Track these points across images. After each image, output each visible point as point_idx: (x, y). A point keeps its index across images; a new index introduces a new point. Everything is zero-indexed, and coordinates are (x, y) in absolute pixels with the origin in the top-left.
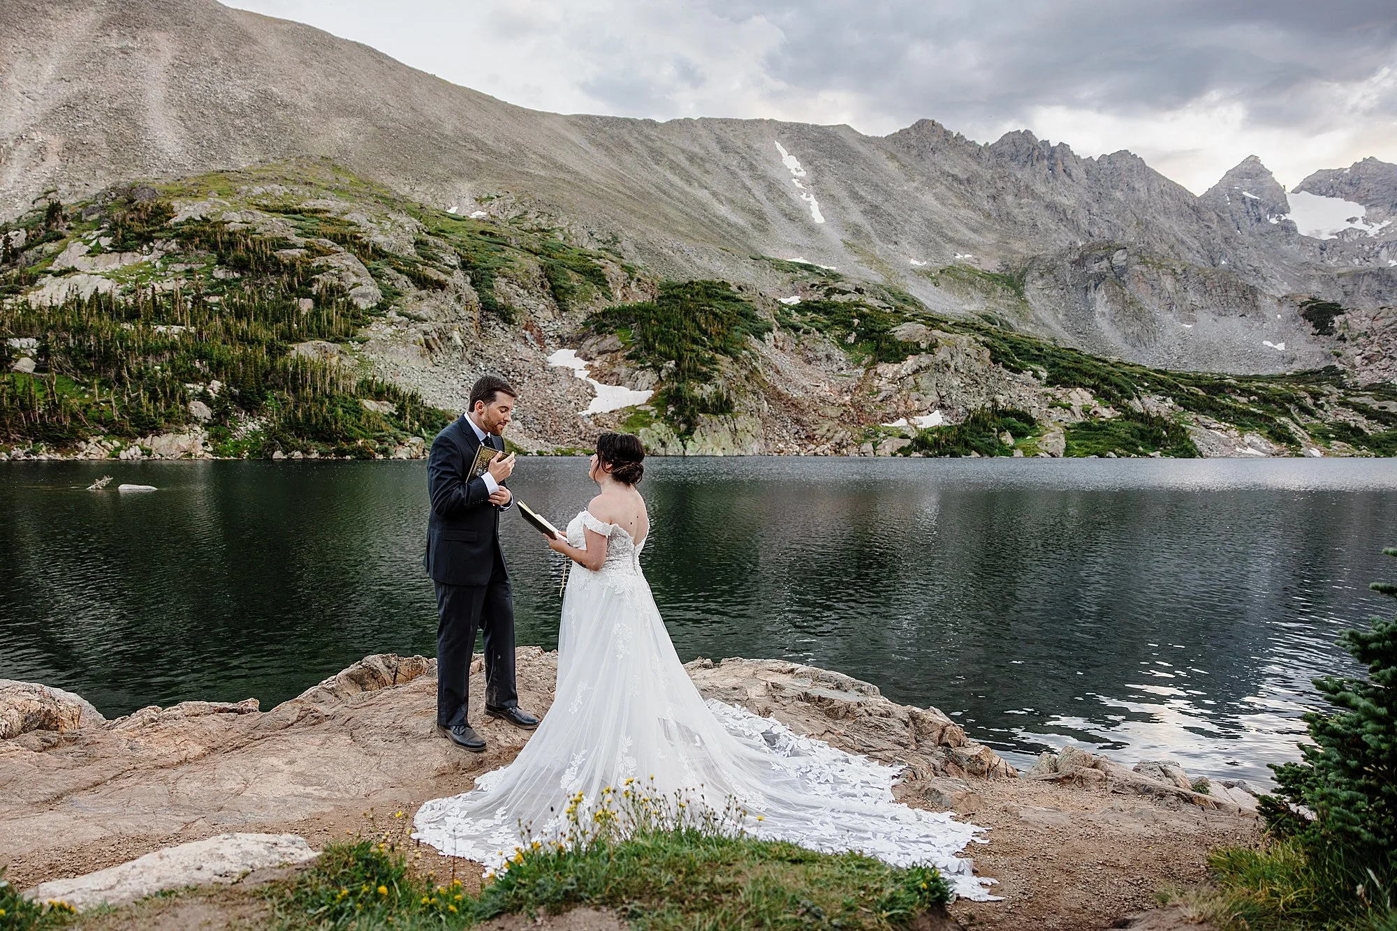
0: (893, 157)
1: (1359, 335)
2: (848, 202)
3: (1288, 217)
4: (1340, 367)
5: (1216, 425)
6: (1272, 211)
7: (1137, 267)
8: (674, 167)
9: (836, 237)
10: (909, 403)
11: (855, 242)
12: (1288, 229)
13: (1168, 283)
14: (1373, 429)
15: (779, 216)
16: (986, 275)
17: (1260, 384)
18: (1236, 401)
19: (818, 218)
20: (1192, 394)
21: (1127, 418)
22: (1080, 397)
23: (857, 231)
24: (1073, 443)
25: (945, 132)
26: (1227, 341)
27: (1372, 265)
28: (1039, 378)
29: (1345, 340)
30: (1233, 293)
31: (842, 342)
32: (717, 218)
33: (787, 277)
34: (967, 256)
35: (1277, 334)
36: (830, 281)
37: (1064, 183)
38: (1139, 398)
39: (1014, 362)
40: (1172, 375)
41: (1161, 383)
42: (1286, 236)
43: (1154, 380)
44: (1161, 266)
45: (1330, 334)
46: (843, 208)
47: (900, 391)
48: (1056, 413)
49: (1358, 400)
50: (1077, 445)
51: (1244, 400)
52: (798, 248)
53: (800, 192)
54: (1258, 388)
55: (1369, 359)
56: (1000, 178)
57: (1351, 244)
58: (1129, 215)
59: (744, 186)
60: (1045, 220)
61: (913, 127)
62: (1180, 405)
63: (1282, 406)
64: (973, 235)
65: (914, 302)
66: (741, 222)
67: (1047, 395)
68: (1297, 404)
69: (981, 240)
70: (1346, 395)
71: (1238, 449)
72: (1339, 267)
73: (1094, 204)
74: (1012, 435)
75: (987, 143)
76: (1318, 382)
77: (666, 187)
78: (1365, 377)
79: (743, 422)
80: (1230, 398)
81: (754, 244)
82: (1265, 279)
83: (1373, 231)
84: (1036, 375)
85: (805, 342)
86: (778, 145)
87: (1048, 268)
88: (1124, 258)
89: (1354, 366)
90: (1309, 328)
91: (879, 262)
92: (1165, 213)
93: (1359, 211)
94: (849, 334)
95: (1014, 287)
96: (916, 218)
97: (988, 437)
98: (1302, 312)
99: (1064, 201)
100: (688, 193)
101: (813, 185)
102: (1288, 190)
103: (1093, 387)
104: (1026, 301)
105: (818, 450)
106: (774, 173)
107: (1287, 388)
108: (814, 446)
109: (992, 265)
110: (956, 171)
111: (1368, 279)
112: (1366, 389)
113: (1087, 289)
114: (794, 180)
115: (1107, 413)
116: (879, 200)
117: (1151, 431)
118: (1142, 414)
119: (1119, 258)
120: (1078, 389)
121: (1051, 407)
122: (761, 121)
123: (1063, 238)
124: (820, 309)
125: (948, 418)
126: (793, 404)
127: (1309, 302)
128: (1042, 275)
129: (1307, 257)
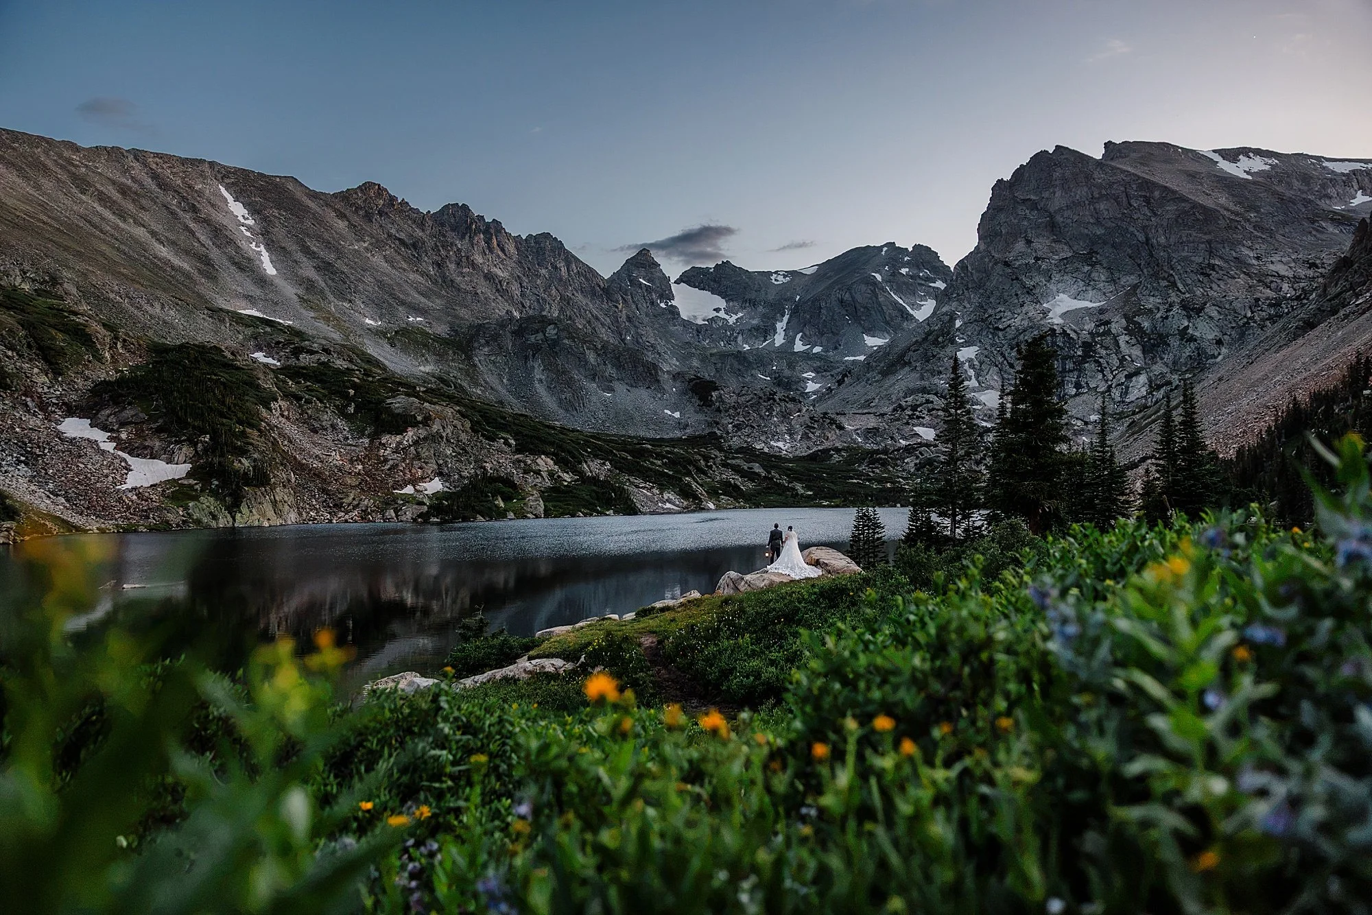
0: (342, 216)
1: (730, 408)
2: (299, 256)
3: (673, 303)
4: (719, 433)
5: (643, 485)
6: (661, 297)
7: (566, 341)
8: (102, 198)
9: (290, 291)
10: (414, 471)
11: (311, 297)
12: (673, 311)
13: (591, 357)
14: (746, 486)
15: (227, 264)
16: (437, 338)
17: (668, 449)
18: (652, 463)
19: (270, 270)
20: (623, 458)
21: (584, 482)
22: (545, 463)
23: (310, 286)
24: (550, 505)
25: (390, 196)
26: (638, 409)
27: (731, 348)
28: (510, 445)
29: (720, 411)
30: (641, 369)
31: (342, 413)
32: (159, 260)
33: (249, 331)
34: (418, 319)
35: (675, 404)
36: (297, 339)
37: (498, 256)
38: (586, 462)
39: (487, 430)
40: (605, 441)
41: (600, 448)
42: (673, 319)
43: (595, 447)
44: (585, 342)
45: (710, 406)
46: (296, 262)
47: (404, 460)
48: (530, 478)
49: (734, 462)
50: (555, 507)
51: (659, 462)
52: (251, 300)
53: (249, 241)
54: (668, 452)
55: (738, 427)
56: (443, 246)
57: (718, 329)
58: (554, 292)
59: (187, 228)
60: (484, 288)
61: (359, 187)
62: (616, 468)
63: (685, 467)
64: (423, 300)
65: (378, 364)
66: (186, 266)
67: (520, 461)
68: (694, 466)
69: (431, 304)
70: (727, 458)
71: (660, 504)
72: (710, 348)
73: (524, 278)
74: (503, 500)
75: (429, 212)
76: (705, 445)
77: (96, 220)
78: (736, 442)
79: (280, 493)
80: (649, 461)
81: (202, 290)
82: (659, 354)
83: (732, 320)
84: (507, 443)
85: (309, 412)
86: (223, 189)
87: (492, 336)
88: (555, 332)
89: (728, 433)
90: (697, 402)
91: (335, 319)
92: (582, 292)
93: (722, 303)
94: (349, 405)
95: (463, 352)
96: (368, 279)
97: (487, 502)
98: (689, 387)
99: (499, 273)
100: (123, 230)
101: (263, 235)
102: (672, 280)
103: (553, 454)
104: (475, 366)
105: (347, 517)
106: (218, 217)
107: (687, 452)
108: (343, 514)
109: (442, 329)
110: (402, 236)
111: (730, 360)
112: (737, 451)
113: (526, 358)
114: (242, 228)
115: (567, 477)
116: (331, 257)
117: (603, 493)
118: (594, 478)
119: (551, 331)
120: (543, 456)
121: (526, 472)
122: (202, 161)
123: (500, 309)
124: (310, 376)
125: (447, 484)
126: (314, 474)
127: (694, 379)
128: (487, 342)
129: (688, 338)
